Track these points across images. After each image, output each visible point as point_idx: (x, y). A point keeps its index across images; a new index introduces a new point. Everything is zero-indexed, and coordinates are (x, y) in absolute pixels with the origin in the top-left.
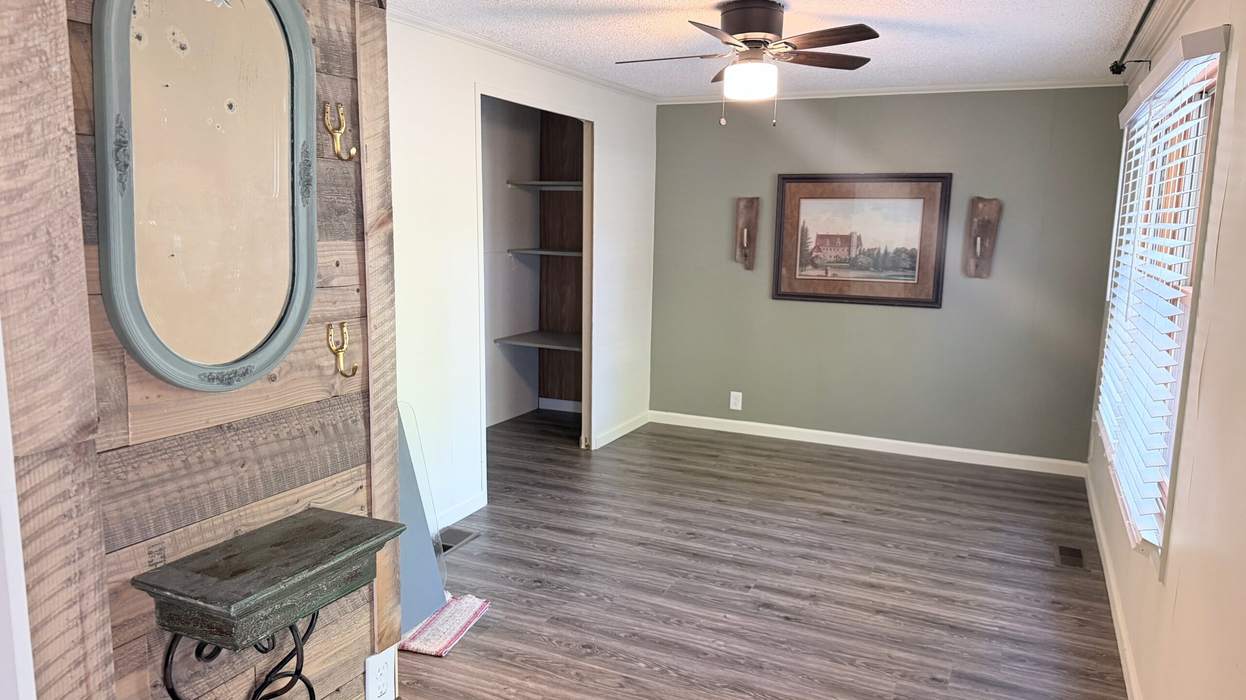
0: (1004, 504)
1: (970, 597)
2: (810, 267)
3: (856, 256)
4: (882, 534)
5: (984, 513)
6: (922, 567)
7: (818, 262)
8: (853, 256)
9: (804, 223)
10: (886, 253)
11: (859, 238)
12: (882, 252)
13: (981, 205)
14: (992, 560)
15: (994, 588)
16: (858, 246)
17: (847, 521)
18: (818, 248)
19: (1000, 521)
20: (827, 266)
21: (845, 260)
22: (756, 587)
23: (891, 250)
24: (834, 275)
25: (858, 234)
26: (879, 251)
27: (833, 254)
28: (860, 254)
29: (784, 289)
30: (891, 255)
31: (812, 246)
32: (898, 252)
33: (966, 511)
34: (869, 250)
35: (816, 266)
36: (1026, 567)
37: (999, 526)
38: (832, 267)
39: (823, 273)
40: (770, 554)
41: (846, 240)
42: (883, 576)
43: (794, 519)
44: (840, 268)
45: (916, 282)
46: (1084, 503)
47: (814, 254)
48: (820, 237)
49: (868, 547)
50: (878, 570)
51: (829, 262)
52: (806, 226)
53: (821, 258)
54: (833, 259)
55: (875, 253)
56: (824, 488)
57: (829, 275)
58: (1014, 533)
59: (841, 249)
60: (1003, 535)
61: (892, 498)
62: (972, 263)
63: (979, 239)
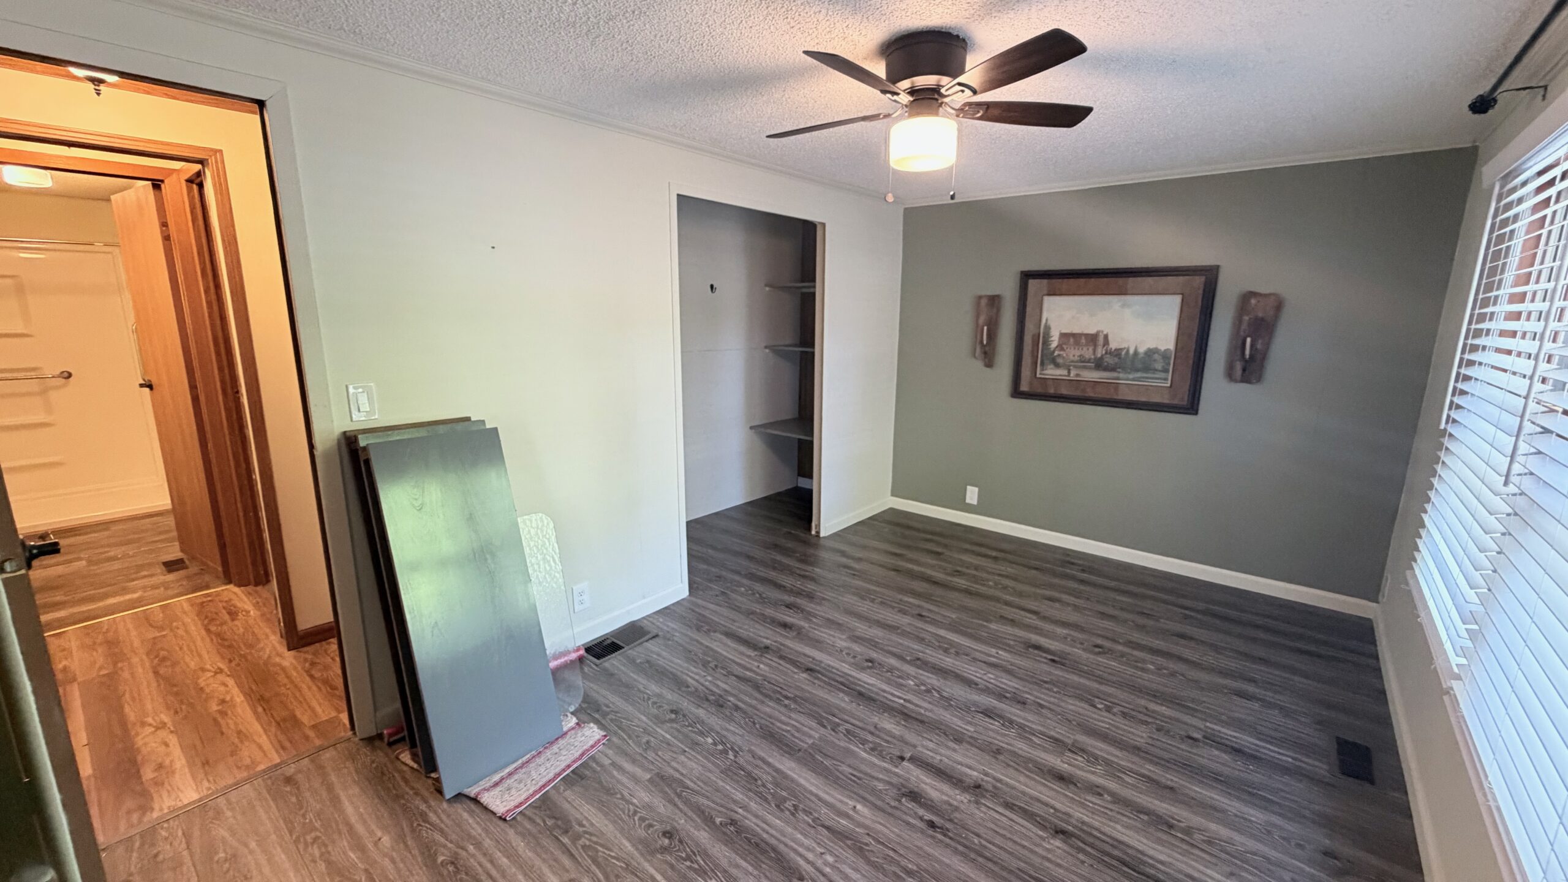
0: (1261, 652)
1: (1197, 820)
2: (1052, 366)
3: (1102, 355)
4: (1096, 685)
5: (1233, 665)
6: (1136, 750)
7: (1060, 361)
8: (1099, 355)
9: (1047, 320)
10: (1136, 353)
11: (1106, 337)
12: (1132, 351)
13: (1254, 301)
14: (1237, 751)
15: (1234, 806)
16: (1104, 346)
17: (1057, 660)
18: (1060, 347)
19: (1252, 680)
20: (1070, 366)
21: (1090, 359)
22: (912, 759)
23: (1142, 350)
24: (1077, 375)
25: (1105, 333)
26: (1128, 351)
27: (1078, 353)
28: (1106, 353)
29: (1024, 387)
30: (1142, 355)
31: (1054, 345)
32: (1151, 352)
33: (1210, 659)
34: (1116, 350)
35: (1057, 366)
36: (1286, 770)
37: (1251, 689)
38: (1075, 367)
39: (1065, 372)
40: (947, 702)
41: (1092, 339)
43: (993, 651)
44: (1085, 367)
45: (1169, 385)
46: (1371, 661)
47: (1056, 353)
48: (1064, 336)
49: (1073, 706)
50: (1077, 749)
51: (1072, 361)
52: (1049, 322)
53: (1064, 358)
54: (1076, 358)
55: (1123, 353)
56: (1044, 608)
57: (1072, 375)
58: (1271, 705)
59: (1085, 349)
60: (1256, 706)
61: (1119, 629)
62: (1239, 366)
63: (1249, 340)
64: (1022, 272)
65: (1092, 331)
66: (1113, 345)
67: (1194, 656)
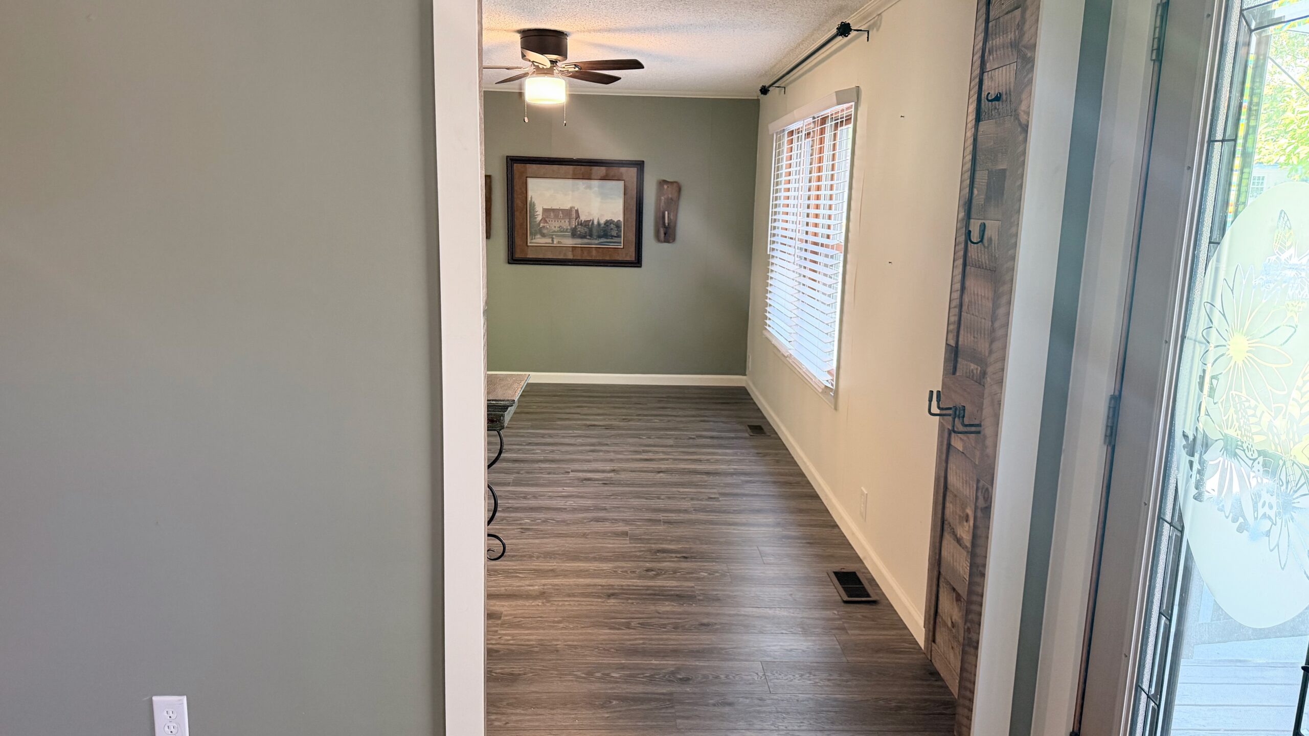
0: (703, 407)
1: (709, 457)
2: (539, 236)
3: (575, 226)
4: (635, 432)
5: (693, 413)
6: (671, 446)
7: (545, 231)
8: (573, 226)
9: (531, 198)
10: (599, 224)
11: (577, 211)
12: (596, 223)
13: (665, 187)
14: (712, 437)
15: (720, 451)
16: (576, 219)
17: (607, 427)
18: (544, 220)
19: (706, 416)
20: (553, 235)
21: (567, 229)
22: (572, 471)
23: (602, 221)
24: (559, 242)
25: (576, 209)
26: (593, 223)
27: (557, 224)
28: (578, 225)
29: (518, 255)
30: (603, 226)
31: (539, 218)
32: (608, 223)
33: (681, 413)
34: (585, 221)
35: (543, 235)
36: (733, 438)
37: (706, 419)
38: (557, 236)
39: (550, 241)
40: (567, 452)
41: (567, 213)
42: (650, 454)
43: (571, 432)
44: (564, 236)
45: (622, 247)
46: (751, 401)
47: (542, 225)
48: (546, 211)
49: (631, 440)
50: (644, 451)
51: (554, 232)
52: (533, 200)
53: (547, 228)
54: (557, 229)
55: (590, 224)
56: (578, 410)
57: (555, 243)
58: (717, 422)
59: (563, 221)
60: (711, 423)
61: (629, 411)
62: (662, 231)
63: (666, 213)
64: (507, 157)
65: (567, 207)
66: (583, 218)
67: (674, 413)
